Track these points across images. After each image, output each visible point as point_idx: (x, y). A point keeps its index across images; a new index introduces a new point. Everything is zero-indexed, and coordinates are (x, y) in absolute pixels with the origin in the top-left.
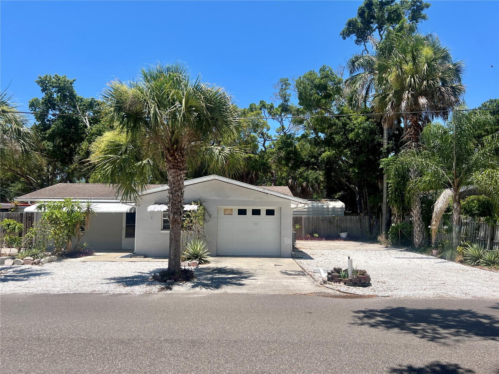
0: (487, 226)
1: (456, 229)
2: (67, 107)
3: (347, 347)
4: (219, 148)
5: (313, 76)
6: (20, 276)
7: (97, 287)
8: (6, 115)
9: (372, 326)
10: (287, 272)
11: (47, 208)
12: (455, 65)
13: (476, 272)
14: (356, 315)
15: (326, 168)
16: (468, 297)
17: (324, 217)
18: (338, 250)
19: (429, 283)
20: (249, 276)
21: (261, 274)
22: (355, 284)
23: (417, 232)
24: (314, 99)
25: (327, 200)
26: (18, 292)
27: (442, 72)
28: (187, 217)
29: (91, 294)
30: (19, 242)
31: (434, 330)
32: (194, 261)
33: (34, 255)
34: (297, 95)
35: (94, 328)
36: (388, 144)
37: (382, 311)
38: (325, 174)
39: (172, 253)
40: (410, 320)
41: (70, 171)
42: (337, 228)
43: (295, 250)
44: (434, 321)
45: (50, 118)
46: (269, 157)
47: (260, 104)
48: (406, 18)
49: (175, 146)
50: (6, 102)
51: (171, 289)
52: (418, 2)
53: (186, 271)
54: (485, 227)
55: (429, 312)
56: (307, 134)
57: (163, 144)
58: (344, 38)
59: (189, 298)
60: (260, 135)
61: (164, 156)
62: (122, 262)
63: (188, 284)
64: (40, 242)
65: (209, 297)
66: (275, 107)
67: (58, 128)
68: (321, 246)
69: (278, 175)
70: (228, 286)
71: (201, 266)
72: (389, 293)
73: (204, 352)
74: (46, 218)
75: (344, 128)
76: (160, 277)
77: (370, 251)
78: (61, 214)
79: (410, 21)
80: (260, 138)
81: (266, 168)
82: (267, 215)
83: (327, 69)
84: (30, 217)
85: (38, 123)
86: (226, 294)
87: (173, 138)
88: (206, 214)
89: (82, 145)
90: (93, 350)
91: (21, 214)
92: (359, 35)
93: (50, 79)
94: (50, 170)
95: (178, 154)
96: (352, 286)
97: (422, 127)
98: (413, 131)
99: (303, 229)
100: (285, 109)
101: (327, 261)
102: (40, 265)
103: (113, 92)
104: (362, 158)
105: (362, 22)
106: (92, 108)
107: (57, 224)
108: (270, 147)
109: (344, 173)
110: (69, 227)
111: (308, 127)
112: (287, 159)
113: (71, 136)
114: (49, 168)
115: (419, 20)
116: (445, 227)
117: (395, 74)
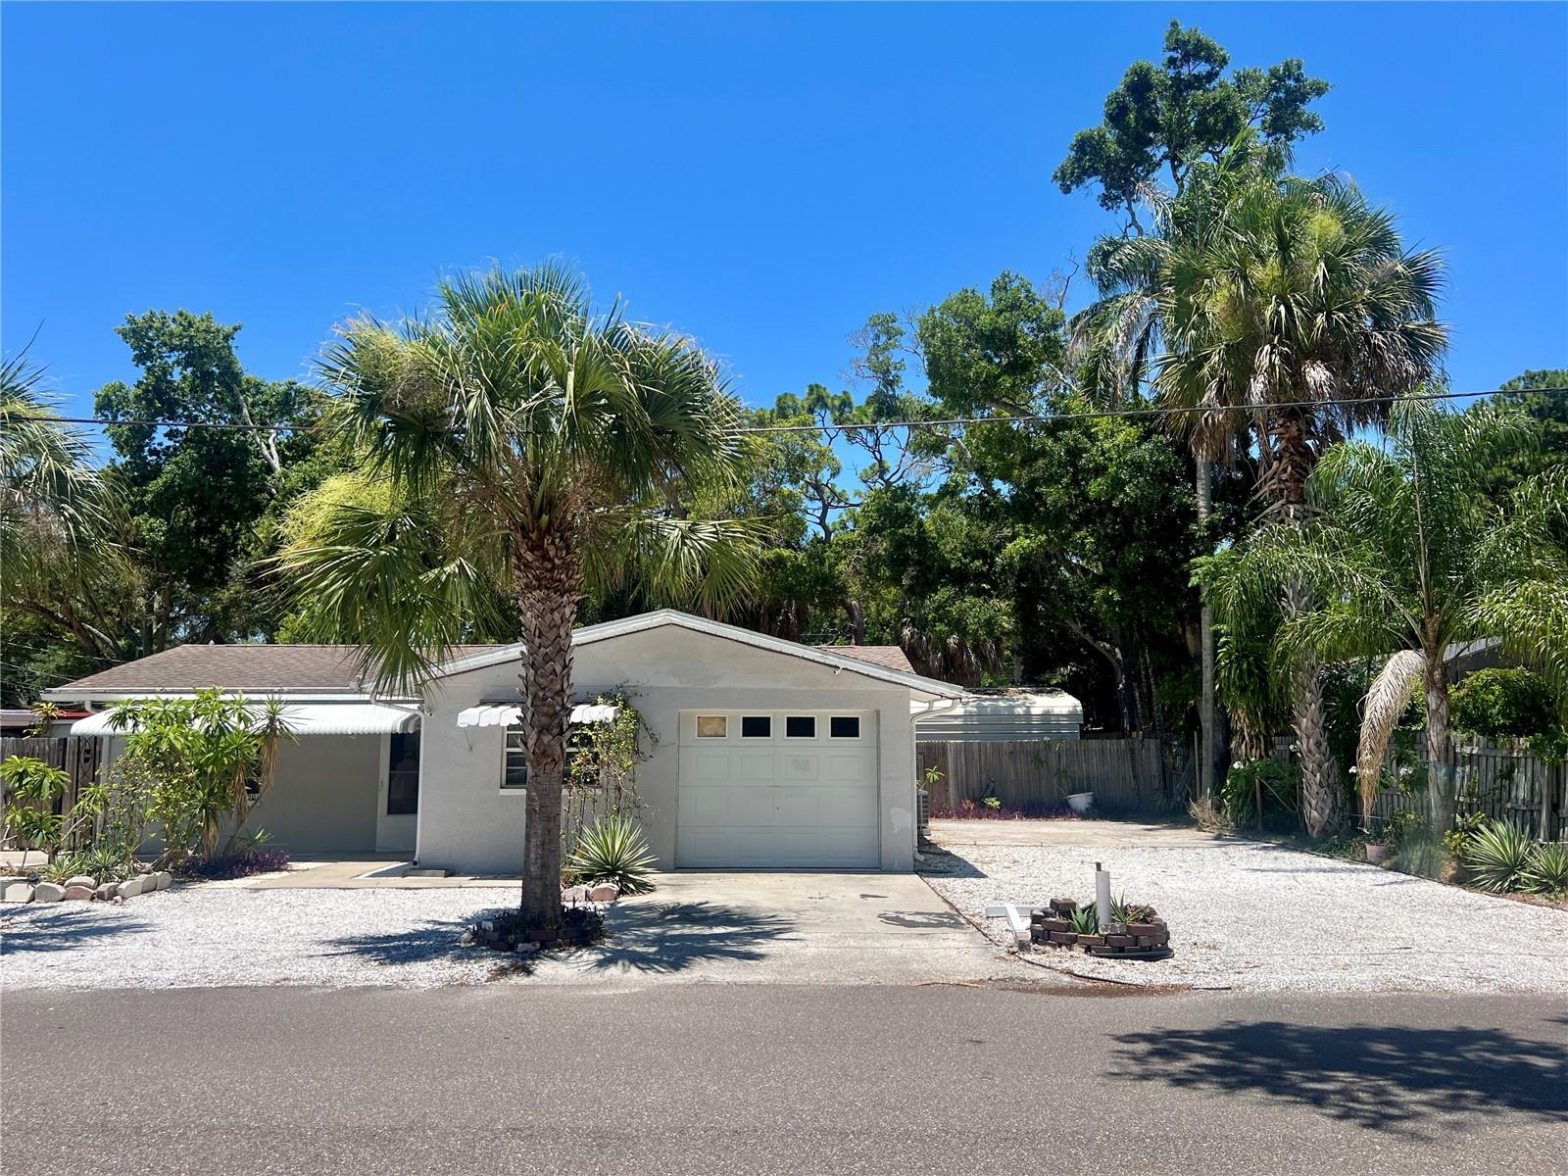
0: (1538, 763)
1: (1438, 775)
2: (211, 411)
3: (1100, 1148)
4: (682, 524)
5: (973, 304)
6: (53, 936)
7: (295, 967)
8: (22, 429)
9: (1178, 1081)
10: (901, 916)
11: (142, 719)
12: (1411, 264)
13: (1507, 911)
14: (1126, 1047)
15: (1019, 589)
16: (1486, 990)
17: (1015, 743)
18: (1063, 848)
19: (1360, 946)
20: (780, 931)
21: (816, 925)
22: (1122, 950)
23: (1315, 788)
24: (978, 375)
25: (1024, 692)
26: (44, 984)
27: (1372, 287)
28: (583, 745)
29: (275, 988)
30: (53, 829)
31: (1379, 1092)
32: (604, 885)
33: (100, 869)
34: (924, 365)
35: (283, 1092)
36: (1213, 510)
37: (1210, 1036)
38: (1016, 610)
39: (533, 856)
40: (1299, 1063)
41: (218, 608)
42: (1060, 779)
43: (927, 849)
44: (1379, 1064)
45: (160, 444)
46: (839, 558)
47: (810, 394)
48: (1256, 125)
49: (545, 518)
50: (22, 391)
51: (529, 973)
52: (1289, 78)
53: (577, 916)
54: (1529, 768)
55: (1360, 1036)
56: (957, 484)
57: (509, 512)
58: (1067, 190)
59: (589, 1000)
60: (811, 490)
61: (511, 550)
62: (377, 891)
63: (586, 956)
64: (118, 828)
65: (651, 996)
66: (855, 405)
67: (184, 475)
68: (1009, 836)
69: (868, 616)
70: (712, 961)
71: (625, 901)
72: (1231, 979)
73: (634, 1165)
74: (139, 752)
75: (1074, 465)
76: (496, 934)
77: (1166, 852)
78: (186, 739)
79: (1269, 135)
80: (811, 499)
81: (830, 591)
82: (834, 734)
83: (1015, 284)
84: (91, 750)
85: (121, 460)
86: (705, 985)
87: (540, 494)
88: (642, 733)
89: (257, 526)
90: (277, 1160)
91: (60, 740)
92: (1113, 179)
93: (163, 323)
94: (156, 606)
95: (553, 543)
96: (1110, 958)
97: (1316, 455)
98: (1289, 469)
99: (951, 783)
100: (887, 408)
101: (1030, 881)
102: (116, 902)
103: (353, 353)
104: (1134, 556)
105: (1119, 142)
106: (289, 413)
107: (172, 771)
108: (842, 528)
109: (1076, 606)
110: (212, 780)
111: (959, 463)
112: (898, 561)
113: (223, 500)
114: (153, 600)
115: (1294, 133)
116: (1402, 771)
117: (1228, 295)
